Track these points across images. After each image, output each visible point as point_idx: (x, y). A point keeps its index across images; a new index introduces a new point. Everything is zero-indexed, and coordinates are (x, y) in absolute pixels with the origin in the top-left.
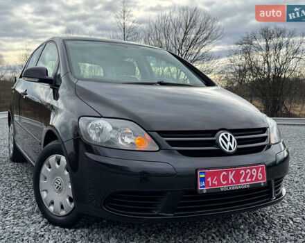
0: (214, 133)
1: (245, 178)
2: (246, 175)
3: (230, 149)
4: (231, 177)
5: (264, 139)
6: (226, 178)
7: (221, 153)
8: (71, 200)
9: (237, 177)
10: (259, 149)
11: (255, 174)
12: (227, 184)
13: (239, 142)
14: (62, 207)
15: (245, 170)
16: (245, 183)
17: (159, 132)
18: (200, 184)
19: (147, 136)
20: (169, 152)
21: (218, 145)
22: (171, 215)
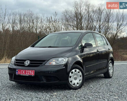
1: (27, 73)
2: (28, 72)
3: (26, 65)
4: (24, 72)
6: (22, 72)
11: (31, 73)
12: (23, 74)
15: (28, 71)
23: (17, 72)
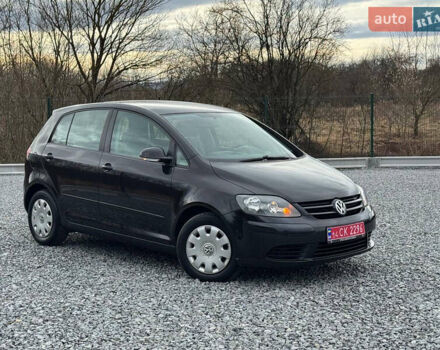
0: (330, 201)
1: (353, 232)
2: (354, 229)
3: (343, 212)
4: (345, 231)
5: (359, 203)
6: (342, 232)
7: (337, 215)
8: (223, 259)
9: (349, 231)
10: (358, 211)
11: (358, 229)
12: (344, 236)
13: (348, 206)
14: (214, 267)
15: (353, 226)
16: (353, 236)
17: (299, 203)
18: (329, 237)
19: (291, 206)
20: (308, 217)
21: (335, 210)
22: (310, 260)
23: (330, 234)
